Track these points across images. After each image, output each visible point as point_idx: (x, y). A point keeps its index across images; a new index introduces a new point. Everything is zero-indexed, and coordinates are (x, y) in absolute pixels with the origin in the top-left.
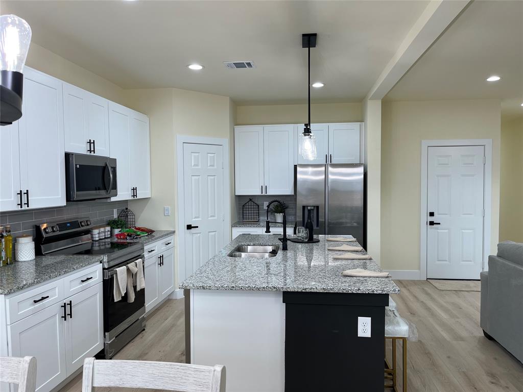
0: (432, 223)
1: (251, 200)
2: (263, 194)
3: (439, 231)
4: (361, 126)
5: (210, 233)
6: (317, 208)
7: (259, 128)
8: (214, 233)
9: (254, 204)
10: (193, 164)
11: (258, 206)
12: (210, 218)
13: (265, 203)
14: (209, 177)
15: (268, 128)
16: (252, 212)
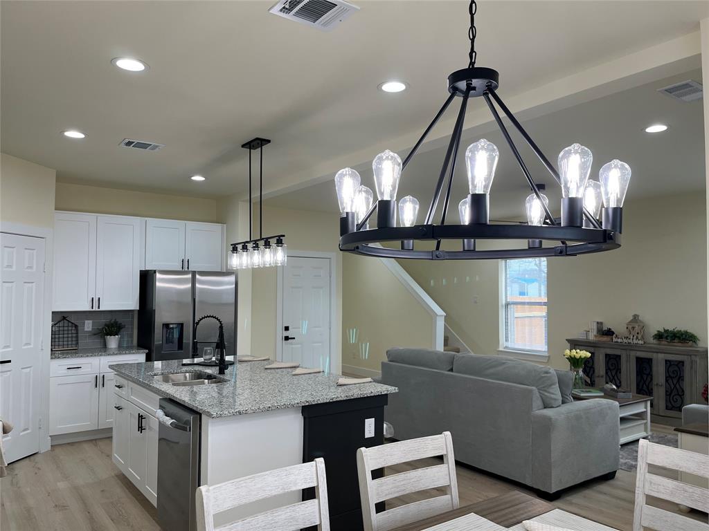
0: (287, 338)
1: (64, 318)
2: (94, 309)
3: (293, 346)
4: (222, 228)
5: (23, 370)
6: (181, 326)
7: (90, 217)
8: (29, 369)
9: (70, 324)
10: (6, 264)
11: (76, 326)
12: (23, 348)
13: (86, 322)
14: (26, 284)
15: (104, 218)
16: (65, 336)
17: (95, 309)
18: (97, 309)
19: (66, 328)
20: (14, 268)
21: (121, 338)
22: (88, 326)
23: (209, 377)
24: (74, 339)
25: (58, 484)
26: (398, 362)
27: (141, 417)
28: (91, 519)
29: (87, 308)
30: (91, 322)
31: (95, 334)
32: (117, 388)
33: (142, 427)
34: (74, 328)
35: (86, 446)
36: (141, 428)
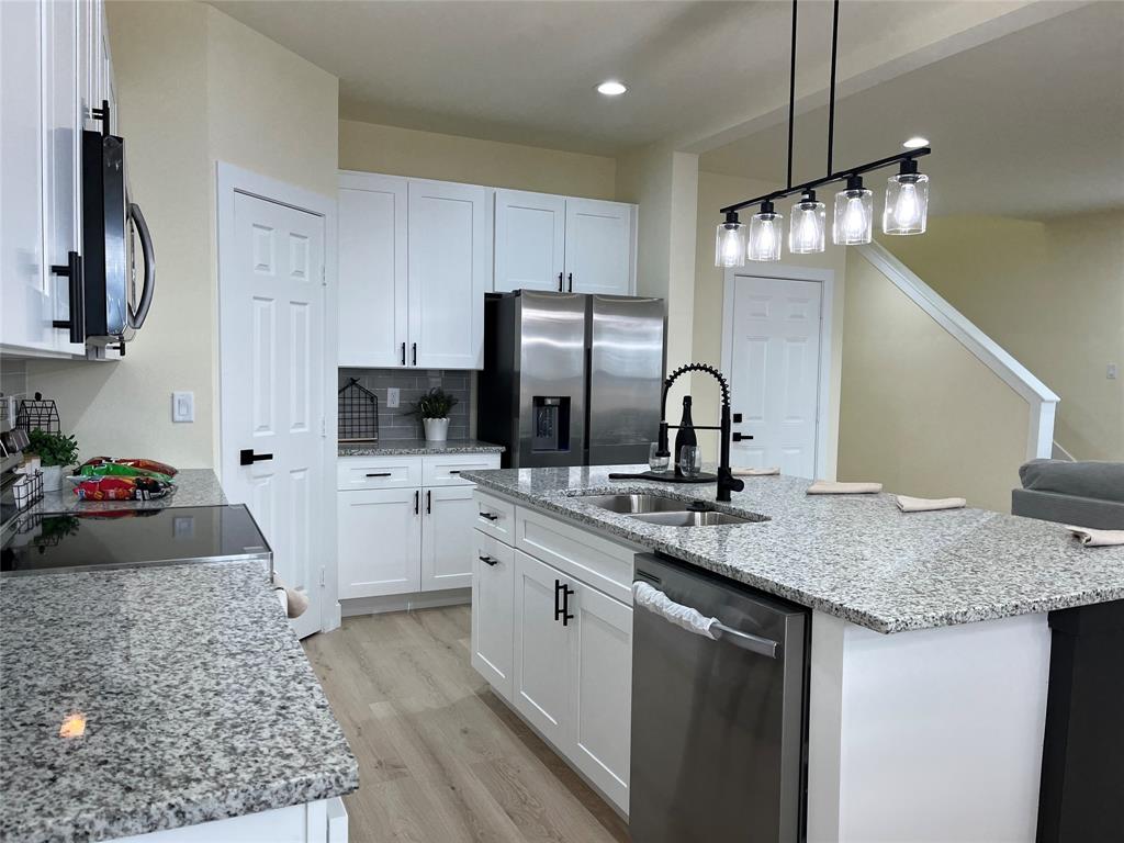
0: (737, 437)
1: (354, 381)
2: (407, 365)
3: (749, 453)
4: (632, 212)
5: (293, 474)
6: (565, 403)
7: (397, 183)
8: (302, 473)
9: (363, 395)
10: (257, 262)
11: (373, 398)
12: (293, 431)
13: (390, 390)
14: (293, 306)
15: (419, 185)
16: (355, 415)
17: (409, 365)
18: (411, 366)
19: (355, 402)
20: (272, 273)
21: (450, 423)
22: (393, 398)
23: (700, 506)
24: (370, 422)
25: (372, 706)
26: (1058, 492)
27: (563, 591)
28: (463, 808)
29: (393, 362)
30: (397, 390)
31: (407, 414)
32: (484, 520)
33: (565, 611)
34: (369, 402)
35: (401, 622)
36: (564, 613)
